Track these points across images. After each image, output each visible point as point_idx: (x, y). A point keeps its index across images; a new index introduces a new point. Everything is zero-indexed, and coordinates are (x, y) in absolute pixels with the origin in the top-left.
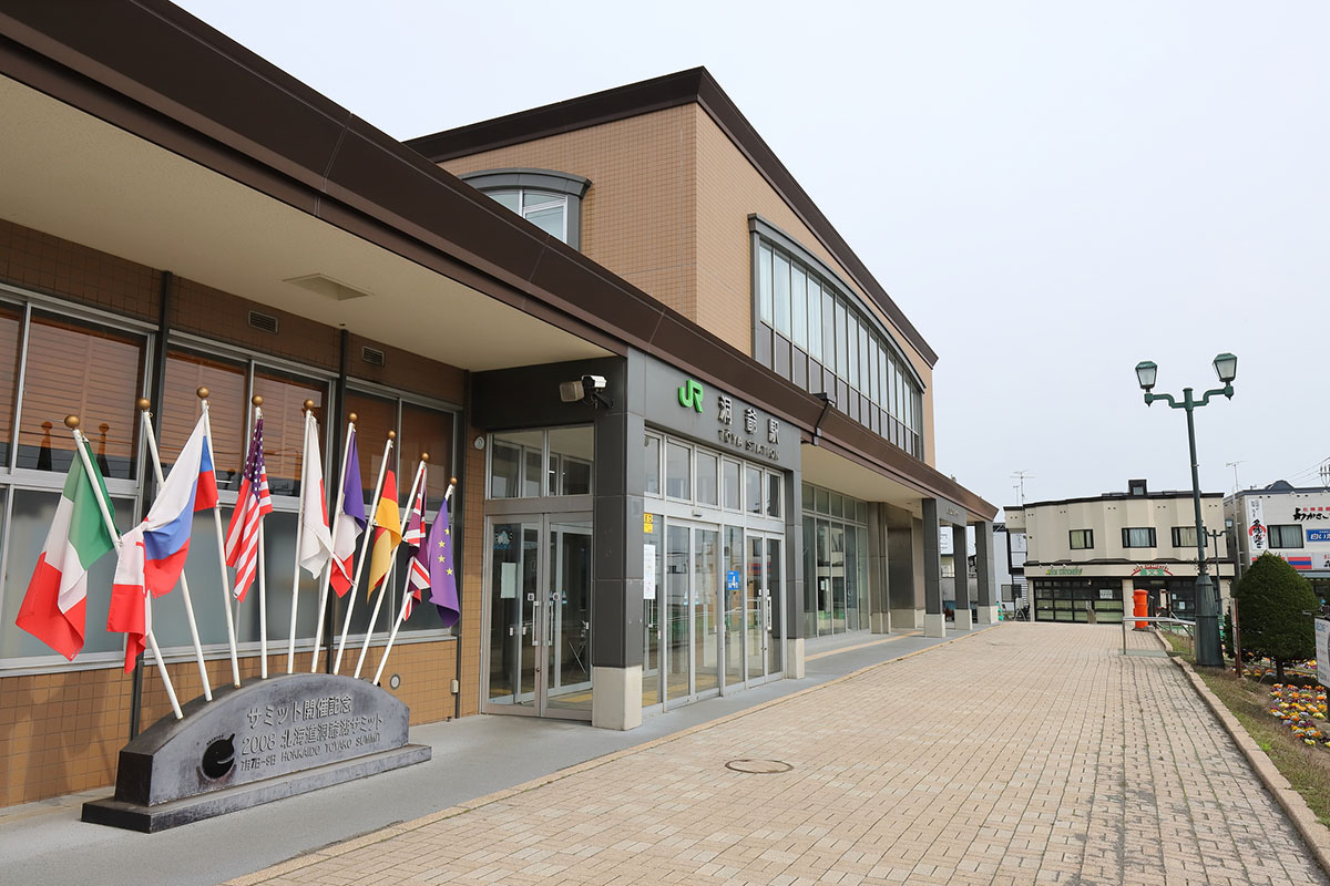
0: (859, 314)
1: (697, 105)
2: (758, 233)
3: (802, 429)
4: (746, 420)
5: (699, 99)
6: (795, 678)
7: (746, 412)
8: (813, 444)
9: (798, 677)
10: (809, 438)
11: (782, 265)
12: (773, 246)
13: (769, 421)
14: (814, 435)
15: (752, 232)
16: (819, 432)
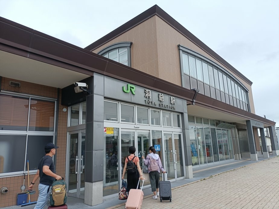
0: (222, 71)
1: (156, 15)
2: (181, 50)
3: (187, 100)
4: (159, 97)
5: (156, 14)
6: (189, 178)
7: (159, 94)
8: (193, 104)
9: (190, 177)
10: (191, 103)
11: (192, 59)
12: (188, 54)
13: (170, 98)
14: (193, 102)
15: (179, 49)
16: (194, 101)
